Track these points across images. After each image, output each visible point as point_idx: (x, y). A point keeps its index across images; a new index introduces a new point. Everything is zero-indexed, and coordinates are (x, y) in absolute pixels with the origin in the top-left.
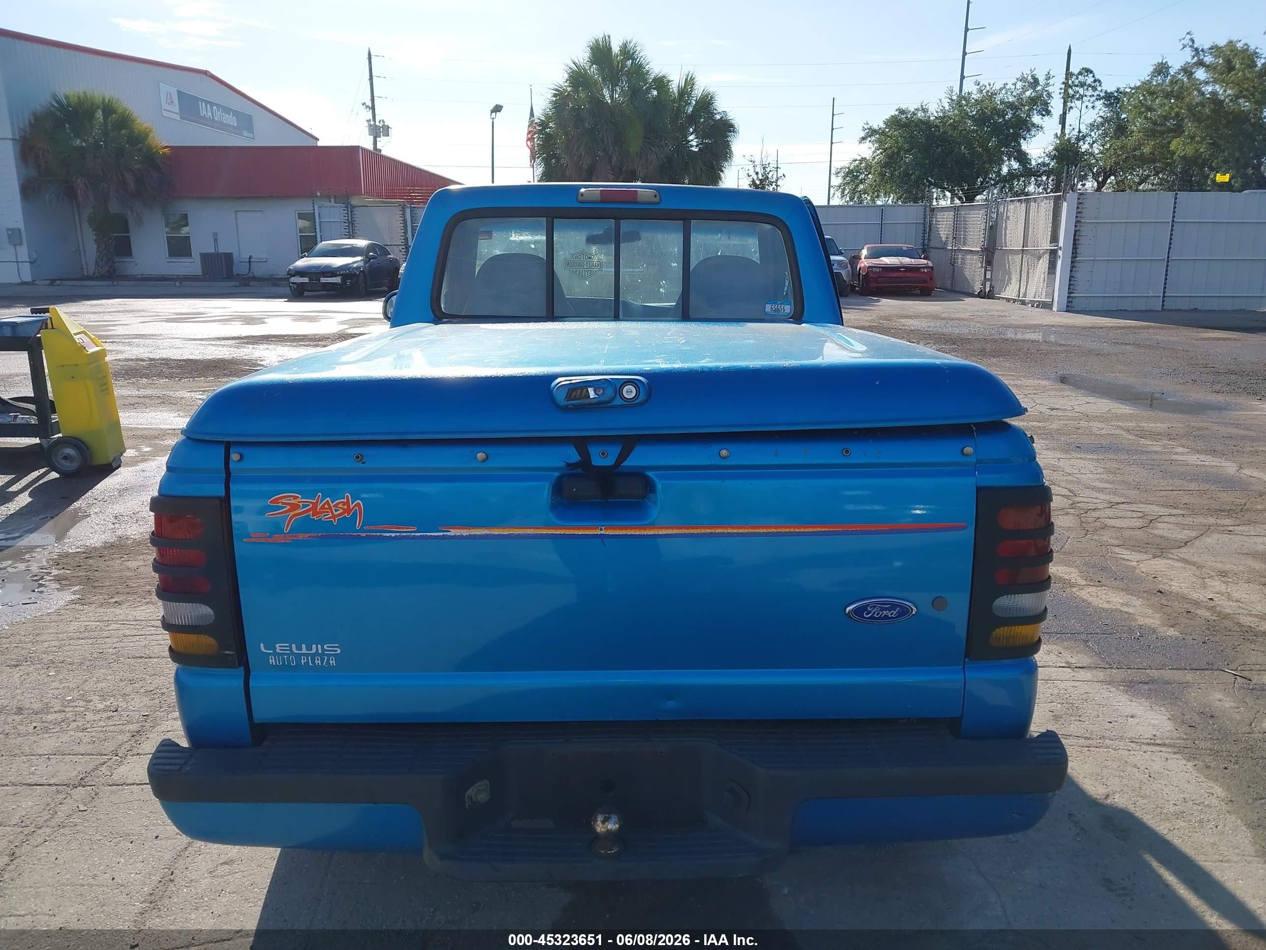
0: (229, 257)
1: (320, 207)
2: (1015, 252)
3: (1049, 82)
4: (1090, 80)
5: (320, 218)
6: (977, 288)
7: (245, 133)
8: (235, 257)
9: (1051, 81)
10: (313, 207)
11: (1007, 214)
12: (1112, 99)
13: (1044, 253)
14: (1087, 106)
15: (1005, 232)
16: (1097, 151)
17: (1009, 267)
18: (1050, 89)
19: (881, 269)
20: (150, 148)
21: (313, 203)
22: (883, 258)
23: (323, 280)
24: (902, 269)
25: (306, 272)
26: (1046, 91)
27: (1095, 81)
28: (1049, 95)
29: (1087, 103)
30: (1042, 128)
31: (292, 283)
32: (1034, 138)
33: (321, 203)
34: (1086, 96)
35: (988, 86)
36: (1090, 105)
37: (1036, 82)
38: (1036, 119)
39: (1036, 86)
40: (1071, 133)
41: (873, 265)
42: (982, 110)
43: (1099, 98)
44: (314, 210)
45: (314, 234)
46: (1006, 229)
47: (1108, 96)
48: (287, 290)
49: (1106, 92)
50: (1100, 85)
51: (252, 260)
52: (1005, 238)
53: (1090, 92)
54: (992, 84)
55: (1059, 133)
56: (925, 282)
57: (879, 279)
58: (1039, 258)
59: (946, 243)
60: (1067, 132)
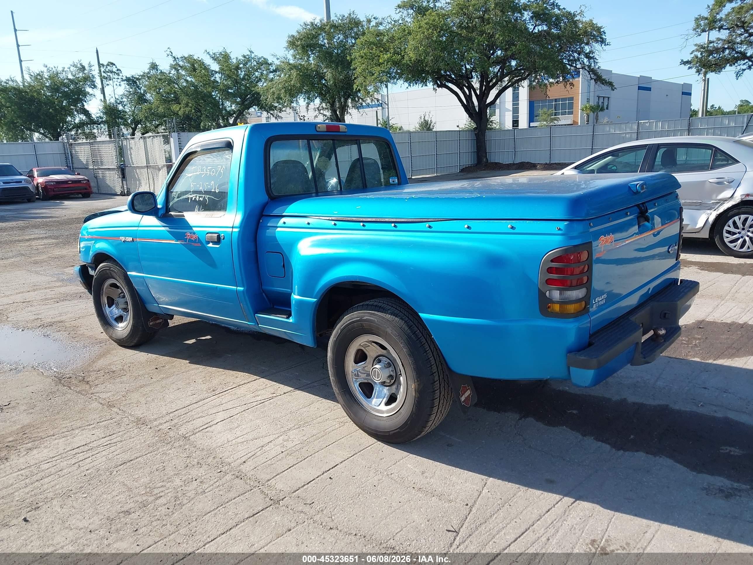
2: (142, 167)
3: (91, 68)
4: (115, 70)
6: (118, 191)
9: (93, 68)
11: (130, 146)
12: (132, 81)
13: (162, 167)
14: (116, 85)
15: (131, 157)
16: (128, 110)
17: (138, 176)
18: (93, 73)
19: (54, 183)
22: (51, 176)
24: (70, 182)
26: (91, 74)
27: (118, 70)
28: (93, 76)
29: (116, 83)
30: (94, 95)
32: (90, 101)
34: (114, 78)
35: (54, 68)
36: (118, 84)
37: (83, 68)
38: (88, 90)
39: (84, 70)
40: (111, 100)
41: (48, 181)
42: (54, 83)
43: (123, 80)
46: (131, 154)
47: (128, 80)
49: (126, 77)
50: (121, 73)
52: (132, 160)
53: (116, 77)
54: (56, 67)
55: (103, 99)
56: (86, 189)
57: (55, 189)
58: (159, 170)
59: (87, 164)
60: (107, 99)
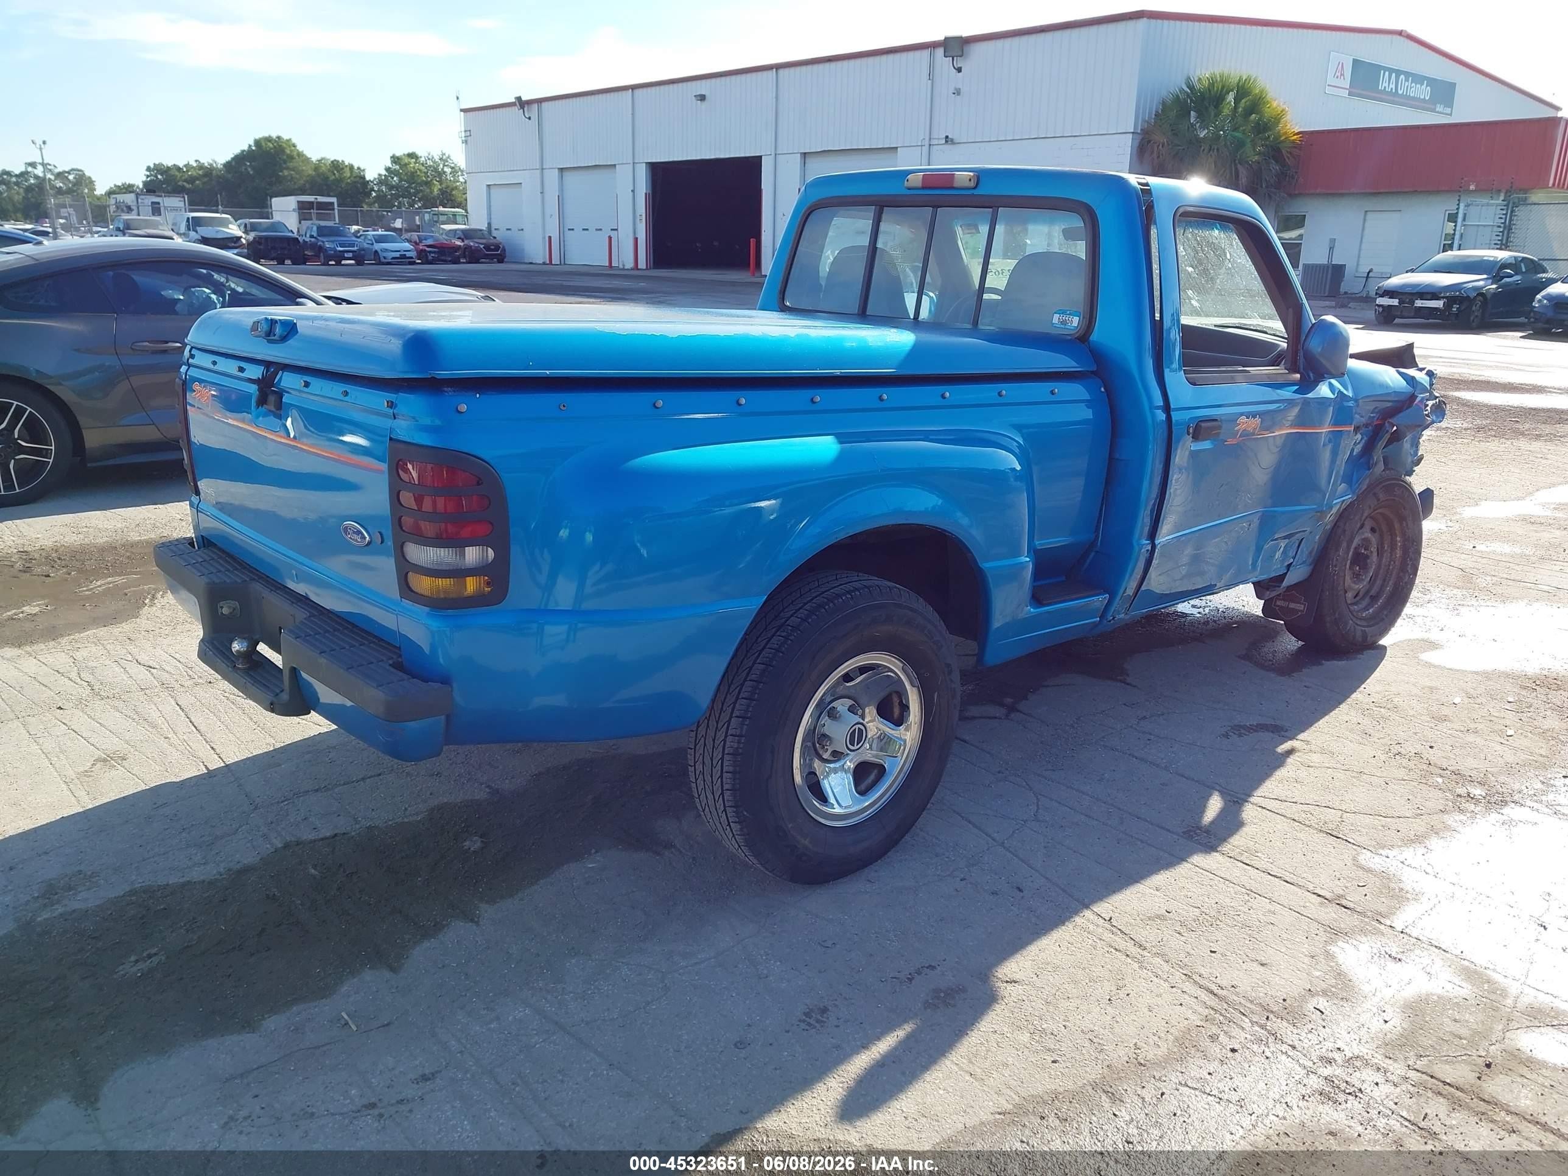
0: (1338, 271)
1: (1468, 206)
5: (1464, 219)
7: (1439, 108)
8: (1348, 272)
10: (1458, 205)
20: (1277, 137)
21: (1459, 200)
23: (1419, 303)
25: (1397, 292)
31: (1377, 305)
33: (1469, 200)
44: (1458, 209)
45: (1450, 242)
48: (1371, 314)
51: (1371, 274)
